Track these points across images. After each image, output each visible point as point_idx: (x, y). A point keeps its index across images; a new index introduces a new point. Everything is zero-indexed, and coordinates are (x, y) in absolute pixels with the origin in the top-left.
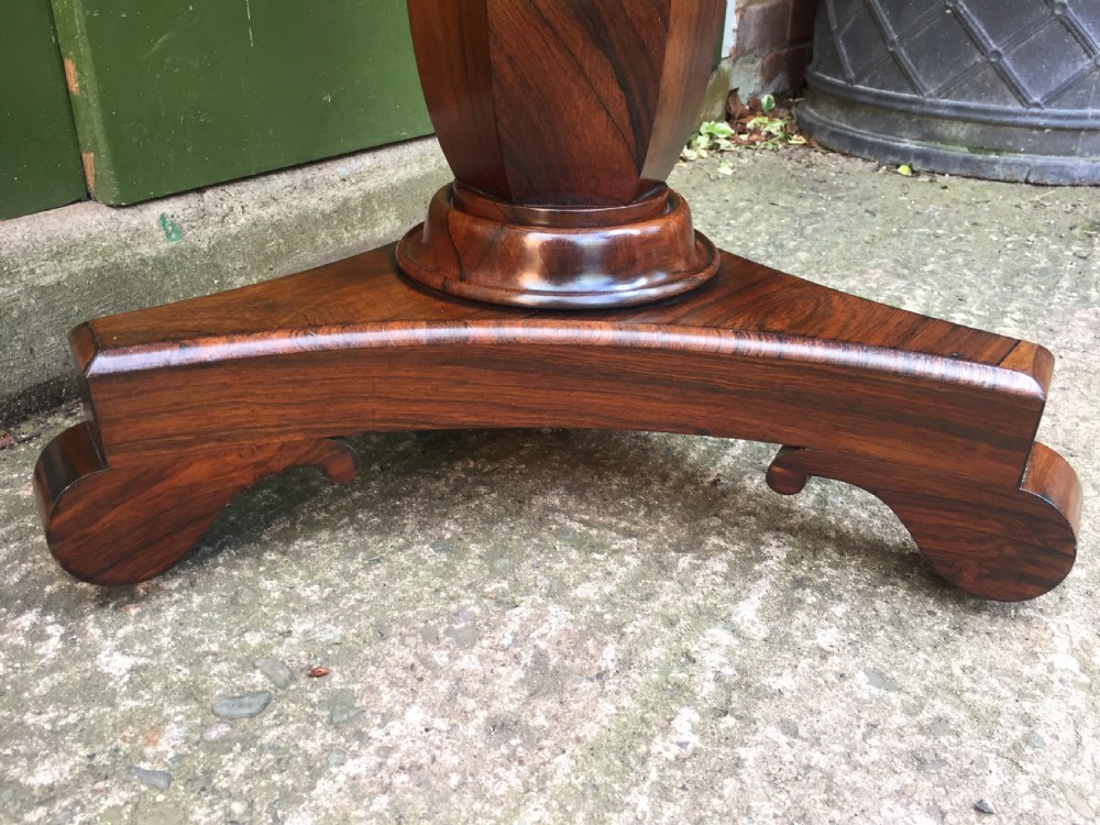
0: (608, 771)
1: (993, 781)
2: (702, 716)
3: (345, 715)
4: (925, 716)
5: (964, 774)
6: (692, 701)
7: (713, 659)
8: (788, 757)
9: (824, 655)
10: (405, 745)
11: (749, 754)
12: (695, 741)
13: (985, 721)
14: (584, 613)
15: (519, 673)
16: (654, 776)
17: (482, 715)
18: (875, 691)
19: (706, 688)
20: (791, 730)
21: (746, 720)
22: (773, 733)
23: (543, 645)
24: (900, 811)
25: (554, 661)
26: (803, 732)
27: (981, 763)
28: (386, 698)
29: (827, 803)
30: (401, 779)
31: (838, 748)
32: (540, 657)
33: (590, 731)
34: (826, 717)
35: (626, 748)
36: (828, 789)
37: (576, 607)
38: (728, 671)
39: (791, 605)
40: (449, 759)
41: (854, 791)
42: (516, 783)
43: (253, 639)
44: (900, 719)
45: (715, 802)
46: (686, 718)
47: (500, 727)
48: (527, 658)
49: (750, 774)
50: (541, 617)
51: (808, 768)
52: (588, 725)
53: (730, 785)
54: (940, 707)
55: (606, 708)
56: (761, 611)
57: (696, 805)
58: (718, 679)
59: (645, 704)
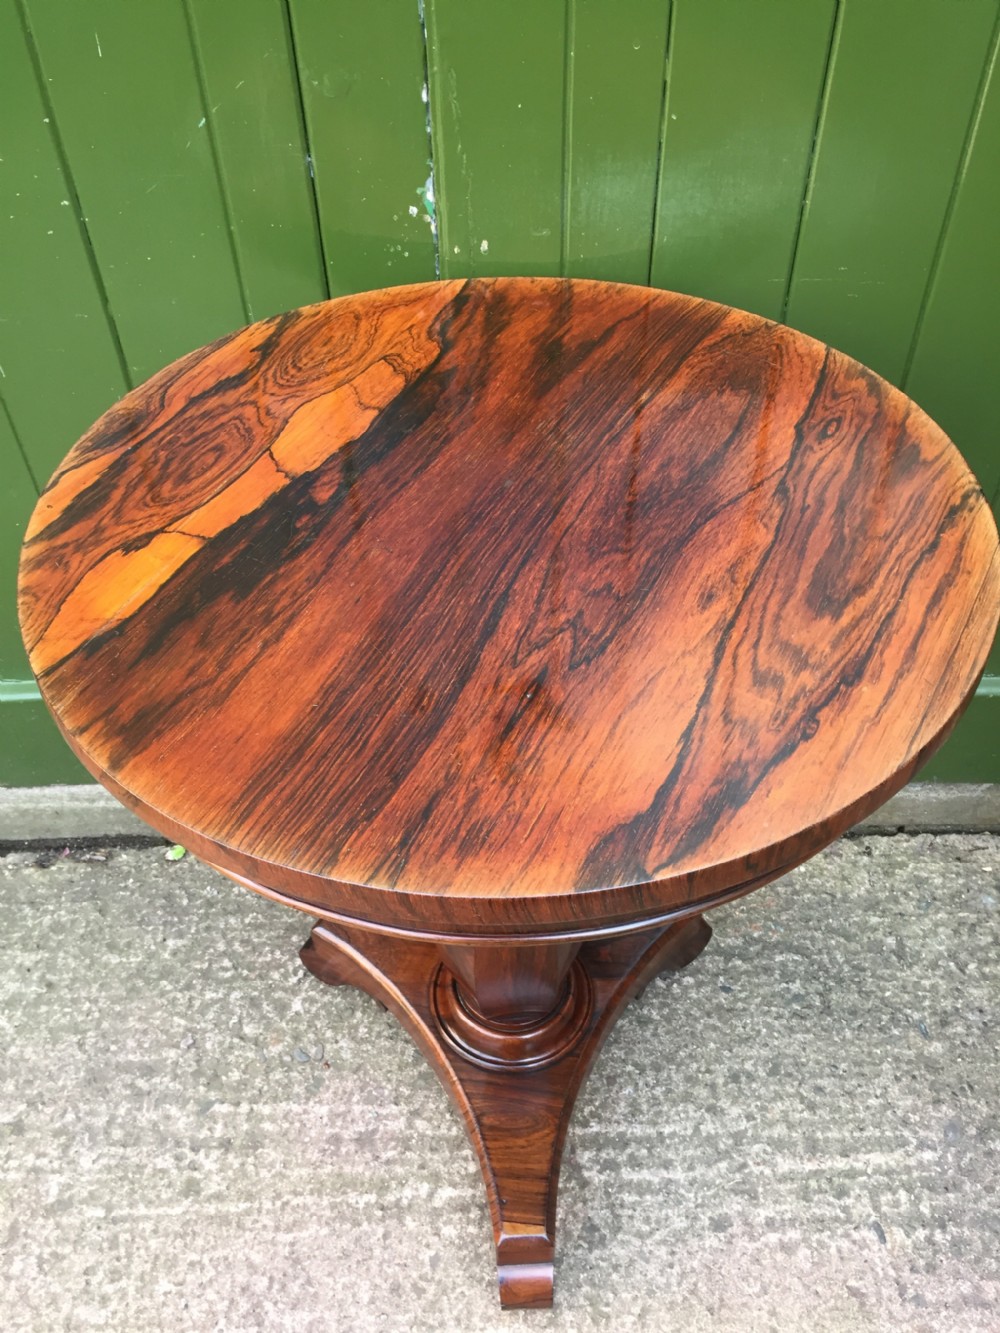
0: (333, 1184)
1: (399, 1318)
2: (376, 1203)
3: (314, 1088)
4: (422, 1284)
5: (398, 1306)
6: (380, 1196)
7: (408, 1193)
8: (372, 1241)
9: (437, 1234)
10: (312, 1115)
11: (365, 1226)
12: (361, 1205)
13: (433, 1306)
14: (408, 1132)
15: (363, 1130)
16: (338, 1200)
17: (337, 1130)
18: (427, 1261)
19: (390, 1198)
20: (386, 1236)
21: (383, 1219)
22: (380, 1231)
23: (381, 1128)
24: (367, 1287)
25: (378, 1136)
26: (388, 1242)
27: (406, 1311)
28: (327, 1095)
29: (358, 1262)
30: (297, 1125)
31: (386, 1256)
32: (375, 1131)
33: (347, 1169)
34: (400, 1247)
35: (345, 1184)
36: (364, 1260)
37: (410, 1126)
38: (405, 1202)
39: (464, 1208)
40: (313, 1133)
41: (368, 1269)
42: (314, 1159)
43: (329, 1034)
44: (415, 1275)
45: (338, 1225)
46: (372, 1198)
47: (336, 1140)
48: (371, 1128)
49: (356, 1231)
50: (396, 1117)
51: (371, 1250)
52: (350, 1167)
53: (347, 1226)
54: (432, 1289)
55: (360, 1169)
56: (451, 1198)
57: (334, 1220)
58: (399, 1200)
59: (371, 1179)
